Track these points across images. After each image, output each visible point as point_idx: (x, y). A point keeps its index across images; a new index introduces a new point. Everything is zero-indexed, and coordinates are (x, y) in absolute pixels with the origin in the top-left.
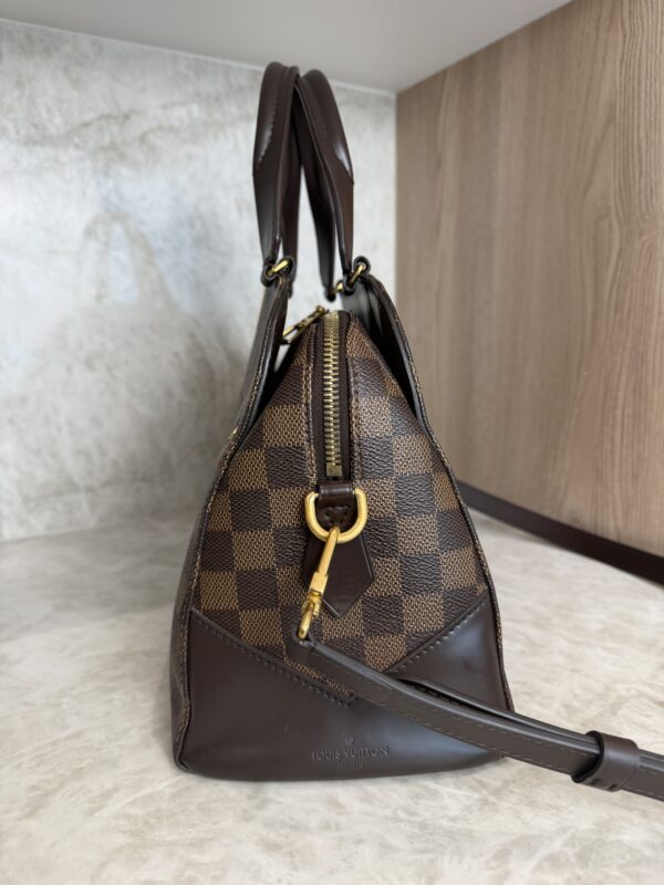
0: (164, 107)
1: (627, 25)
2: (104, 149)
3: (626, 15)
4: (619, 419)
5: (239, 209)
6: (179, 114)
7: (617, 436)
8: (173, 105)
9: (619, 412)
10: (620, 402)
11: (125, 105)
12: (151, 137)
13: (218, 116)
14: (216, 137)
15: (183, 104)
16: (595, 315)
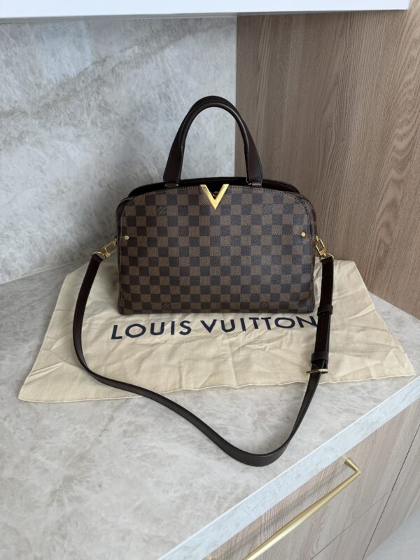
0: (121, 51)
1: (348, 39)
2: (96, 80)
3: (348, 35)
4: (327, 213)
5: (160, 98)
6: (129, 52)
7: (326, 220)
8: (126, 49)
9: (328, 211)
10: (328, 207)
11: (103, 55)
12: (117, 69)
13: (147, 50)
14: (147, 62)
15: (130, 48)
16: (322, 168)
